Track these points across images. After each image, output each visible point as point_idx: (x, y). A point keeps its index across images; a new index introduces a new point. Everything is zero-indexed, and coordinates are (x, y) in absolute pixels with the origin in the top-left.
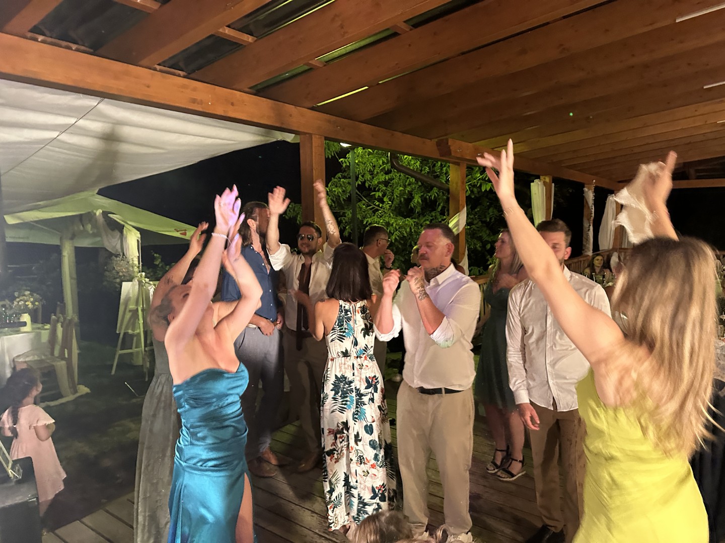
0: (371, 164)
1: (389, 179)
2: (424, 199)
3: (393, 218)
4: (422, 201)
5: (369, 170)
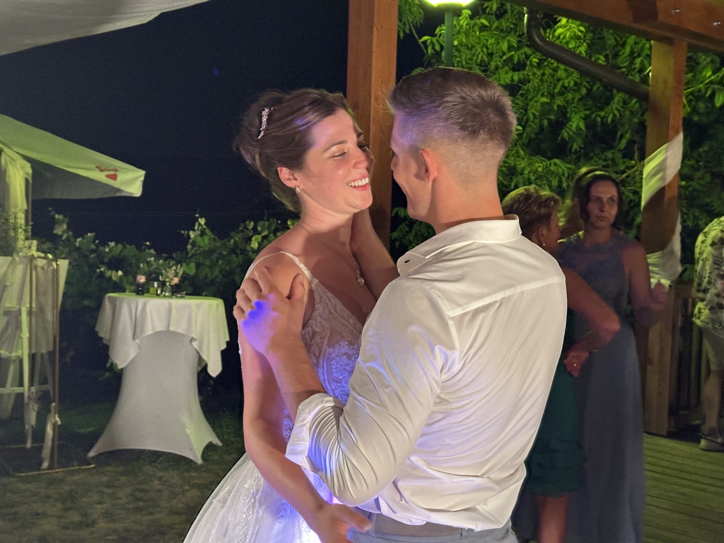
0: (485, 50)
1: (520, 81)
2: (590, 125)
3: (523, 159)
4: (587, 127)
5: (479, 61)
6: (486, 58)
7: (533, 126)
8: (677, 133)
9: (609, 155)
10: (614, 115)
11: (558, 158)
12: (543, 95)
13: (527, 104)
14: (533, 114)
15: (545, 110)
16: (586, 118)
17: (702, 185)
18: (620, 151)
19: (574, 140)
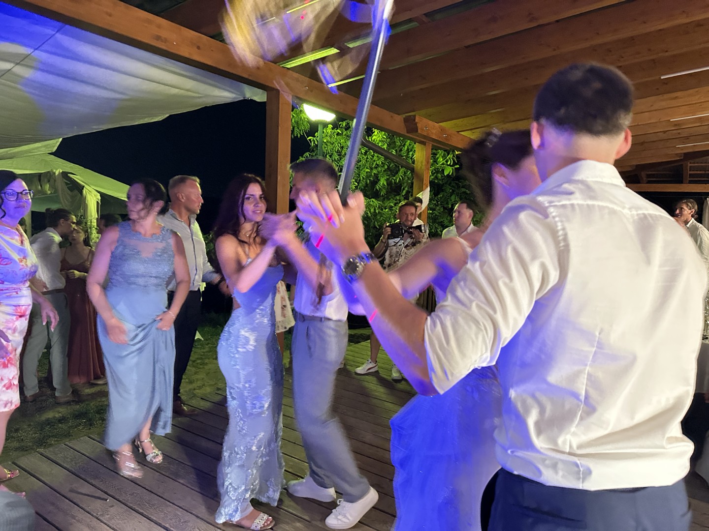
4: (388, 184)
5: (336, 150)
6: (340, 149)
7: (363, 183)
8: (427, 187)
9: (398, 198)
10: (400, 179)
11: (373, 198)
12: (367, 168)
13: (360, 172)
14: (363, 177)
15: (368, 176)
16: (387, 180)
17: (439, 213)
18: (403, 196)
19: (382, 190)
